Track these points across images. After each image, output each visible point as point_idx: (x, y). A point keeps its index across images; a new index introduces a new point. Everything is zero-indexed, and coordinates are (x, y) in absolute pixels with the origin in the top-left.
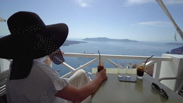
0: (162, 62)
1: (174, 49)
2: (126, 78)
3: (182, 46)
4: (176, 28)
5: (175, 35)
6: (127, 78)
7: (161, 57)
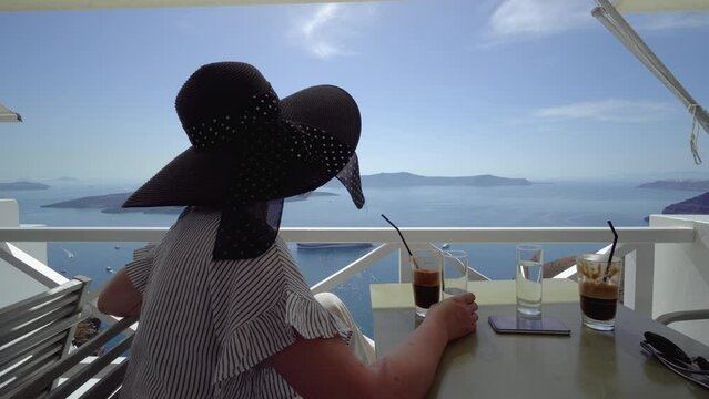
0: (657, 245)
1: (672, 206)
2: (521, 318)
3: (702, 193)
4: (691, 110)
5: (693, 136)
6: (527, 318)
7: (648, 226)
